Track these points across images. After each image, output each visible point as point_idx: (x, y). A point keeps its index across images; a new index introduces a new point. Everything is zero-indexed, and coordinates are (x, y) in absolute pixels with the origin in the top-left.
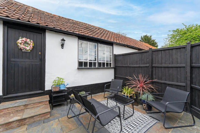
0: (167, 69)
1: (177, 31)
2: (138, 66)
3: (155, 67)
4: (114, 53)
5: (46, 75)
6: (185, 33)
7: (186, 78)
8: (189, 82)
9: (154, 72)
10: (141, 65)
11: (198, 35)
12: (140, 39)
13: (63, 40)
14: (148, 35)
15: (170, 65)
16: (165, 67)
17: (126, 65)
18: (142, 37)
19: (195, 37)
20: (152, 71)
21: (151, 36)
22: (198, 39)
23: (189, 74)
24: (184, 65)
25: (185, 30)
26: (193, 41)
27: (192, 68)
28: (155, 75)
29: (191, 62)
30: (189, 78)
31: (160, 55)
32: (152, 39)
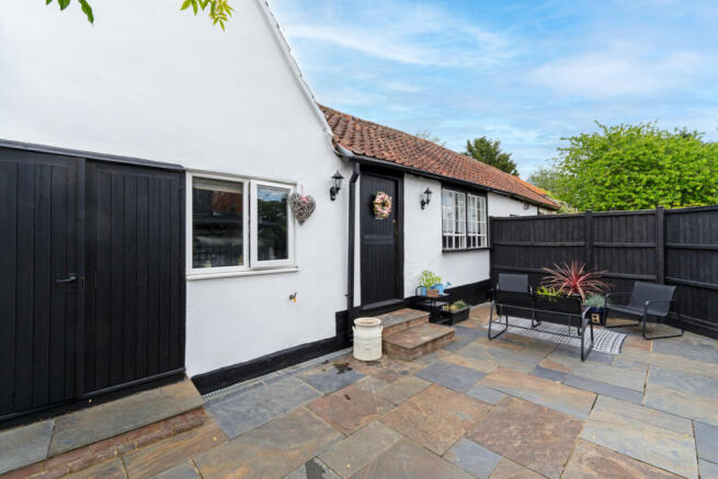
0: (622, 252)
1: (583, 139)
2: (558, 244)
3: (598, 247)
4: (490, 214)
5: (406, 266)
6: (605, 148)
7: (657, 266)
8: (662, 274)
9: (596, 257)
10: (567, 244)
11: (637, 157)
12: (465, 150)
13: (428, 192)
14: (488, 139)
15: (629, 244)
16: (617, 248)
17: (528, 243)
18: (469, 143)
19: (629, 161)
20: (592, 255)
21: (497, 144)
22: (636, 165)
23: (661, 260)
24: (651, 244)
25: (604, 139)
26: (626, 171)
27: (666, 249)
28: (598, 262)
29: (665, 240)
30: (662, 267)
31: (608, 225)
32: (501, 153)
